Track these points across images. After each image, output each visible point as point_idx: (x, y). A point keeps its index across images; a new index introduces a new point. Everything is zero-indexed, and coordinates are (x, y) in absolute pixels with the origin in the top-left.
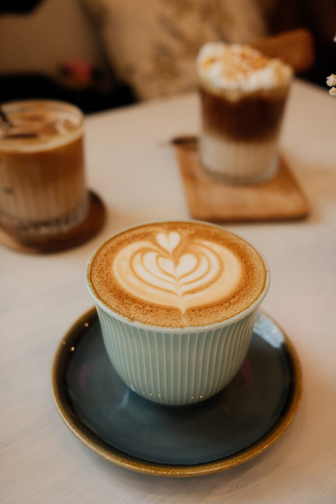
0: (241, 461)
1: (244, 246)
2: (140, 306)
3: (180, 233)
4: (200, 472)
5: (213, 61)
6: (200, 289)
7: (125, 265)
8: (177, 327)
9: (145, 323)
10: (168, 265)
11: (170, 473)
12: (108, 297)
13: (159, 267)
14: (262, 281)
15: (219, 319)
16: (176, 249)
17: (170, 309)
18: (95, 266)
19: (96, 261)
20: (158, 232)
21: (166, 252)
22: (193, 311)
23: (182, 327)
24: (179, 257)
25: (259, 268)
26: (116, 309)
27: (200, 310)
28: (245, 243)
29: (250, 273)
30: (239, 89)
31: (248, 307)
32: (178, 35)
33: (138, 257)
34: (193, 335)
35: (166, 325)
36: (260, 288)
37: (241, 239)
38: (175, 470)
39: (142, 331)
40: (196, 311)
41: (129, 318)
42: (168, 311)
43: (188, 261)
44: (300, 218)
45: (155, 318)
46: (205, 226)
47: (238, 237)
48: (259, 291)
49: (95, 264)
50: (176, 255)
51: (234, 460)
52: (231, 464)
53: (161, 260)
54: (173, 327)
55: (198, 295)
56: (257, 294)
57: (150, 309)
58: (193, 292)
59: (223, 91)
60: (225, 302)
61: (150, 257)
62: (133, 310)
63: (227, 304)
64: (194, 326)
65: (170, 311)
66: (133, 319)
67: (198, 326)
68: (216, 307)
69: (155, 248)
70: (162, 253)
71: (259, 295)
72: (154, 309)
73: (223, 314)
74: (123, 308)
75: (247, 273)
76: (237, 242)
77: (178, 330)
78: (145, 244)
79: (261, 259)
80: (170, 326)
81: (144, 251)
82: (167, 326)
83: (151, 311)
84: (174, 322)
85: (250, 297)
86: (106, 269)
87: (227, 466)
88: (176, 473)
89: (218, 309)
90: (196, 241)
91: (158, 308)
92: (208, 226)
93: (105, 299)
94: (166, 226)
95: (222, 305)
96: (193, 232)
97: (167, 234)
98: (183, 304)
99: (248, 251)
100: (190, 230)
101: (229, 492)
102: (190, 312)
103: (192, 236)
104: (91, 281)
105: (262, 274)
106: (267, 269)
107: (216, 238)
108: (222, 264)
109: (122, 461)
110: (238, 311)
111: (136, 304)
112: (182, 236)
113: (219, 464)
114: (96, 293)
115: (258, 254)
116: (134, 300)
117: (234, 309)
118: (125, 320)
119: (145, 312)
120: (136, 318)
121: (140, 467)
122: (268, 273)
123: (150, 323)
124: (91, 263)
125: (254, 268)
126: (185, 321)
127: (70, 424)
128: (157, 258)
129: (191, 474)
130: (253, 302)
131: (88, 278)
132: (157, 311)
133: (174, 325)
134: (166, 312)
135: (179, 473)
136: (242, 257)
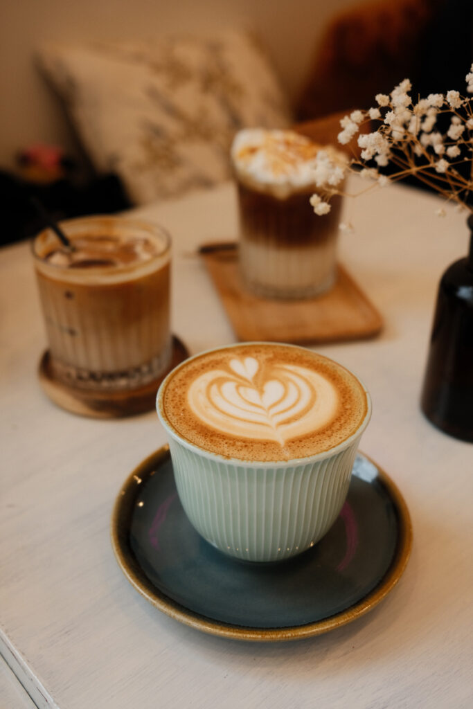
0: (358, 614)
1: (334, 367)
2: (231, 442)
3: (256, 358)
4: (314, 630)
5: (253, 151)
6: (295, 418)
7: (202, 399)
8: (280, 460)
9: (243, 459)
10: (252, 394)
11: (279, 636)
12: (192, 434)
13: (243, 398)
14: (363, 404)
15: (324, 448)
16: (256, 376)
17: (267, 443)
18: (166, 402)
19: (166, 397)
20: (230, 359)
21: (245, 380)
22: (293, 442)
23: (286, 460)
24: (262, 385)
25: (356, 391)
26: (205, 447)
27: (301, 441)
28: (334, 364)
29: (347, 396)
30: (289, 184)
31: (354, 433)
32: (173, 111)
33: (214, 388)
34: (298, 468)
35: (267, 459)
36: (362, 411)
37: (329, 360)
38: (285, 632)
39: (240, 469)
40: (296, 443)
41: (224, 455)
42: (264, 445)
43: (273, 389)
44: (371, 335)
45: (252, 454)
46: (283, 348)
47: (324, 357)
48: (362, 414)
49: (166, 400)
50: (259, 382)
51: (349, 614)
52: (348, 618)
53: (242, 390)
54: (276, 461)
55: (294, 425)
56: (360, 418)
57: (244, 444)
58: (288, 422)
59: (268, 186)
60: (326, 431)
61: (229, 388)
62: (225, 448)
63: (329, 432)
64: (298, 457)
65: (267, 445)
66: (228, 457)
67: (303, 457)
68: (318, 436)
69: (231, 377)
70: (241, 382)
71: (363, 419)
72: (248, 444)
73: (327, 443)
74: (213, 446)
75: (344, 397)
76: (325, 363)
77: (282, 464)
78: (218, 373)
79: (357, 380)
80: (272, 460)
81: (219, 382)
82: (268, 461)
83: (246, 446)
84: (274, 456)
85: (352, 422)
86: (181, 404)
87: (343, 621)
88: (287, 635)
89: (320, 438)
90: (277, 365)
91: (253, 442)
92: (287, 348)
93: (190, 437)
94: (238, 352)
95: (324, 433)
96: (271, 356)
97: (242, 361)
98: (280, 435)
99: (339, 373)
100: (266, 353)
101: (345, 654)
102: (290, 444)
103: (270, 361)
104: (168, 419)
105: (361, 396)
106: (366, 390)
107: (299, 361)
108: (312, 389)
109: (221, 629)
110: (343, 438)
111: (226, 441)
112: (259, 361)
113: (334, 620)
114: (177, 431)
115: (352, 375)
116: (223, 437)
117: (338, 436)
118: (219, 459)
119: (240, 448)
120: (230, 455)
121: (243, 633)
122: (367, 395)
123: (248, 460)
124: (162, 400)
125: (350, 390)
126: (287, 454)
127: (150, 596)
128: (237, 388)
129: (304, 635)
130: (358, 427)
131: (163, 417)
132: (252, 446)
133: (276, 459)
134: (263, 446)
135: (289, 635)
136: (334, 379)
